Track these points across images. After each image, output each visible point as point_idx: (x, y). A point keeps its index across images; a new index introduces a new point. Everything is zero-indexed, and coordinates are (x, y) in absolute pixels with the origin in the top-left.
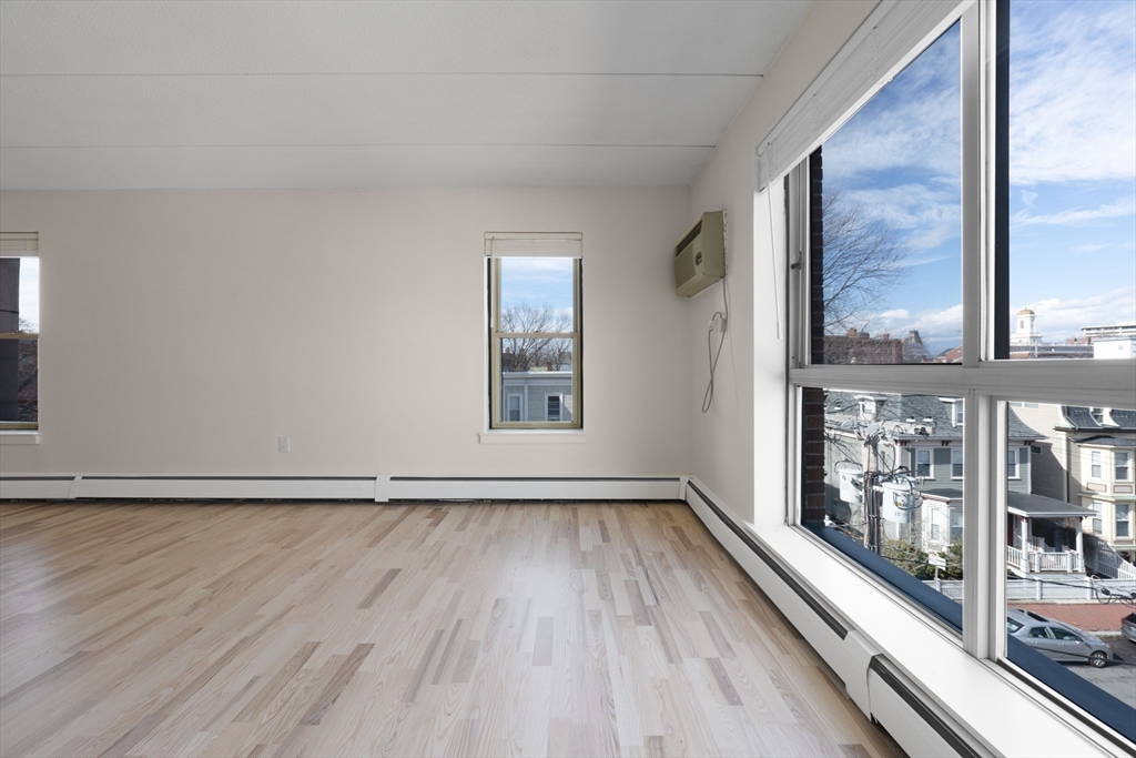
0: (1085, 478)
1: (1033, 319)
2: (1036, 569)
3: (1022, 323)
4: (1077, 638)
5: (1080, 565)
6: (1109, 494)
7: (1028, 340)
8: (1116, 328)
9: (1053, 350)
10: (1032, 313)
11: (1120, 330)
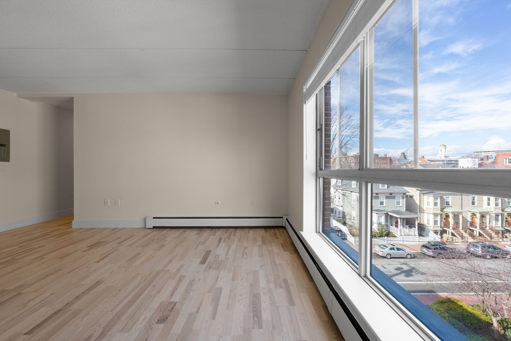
0: (425, 206)
1: (446, 148)
2: (403, 234)
3: (441, 150)
4: (403, 250)
5: (417, 233)
6: (432, 211)
7: (444, 157)
8: (481, 152)
9: (453, 162)
10: (445, 146)
11: (483, 153)
